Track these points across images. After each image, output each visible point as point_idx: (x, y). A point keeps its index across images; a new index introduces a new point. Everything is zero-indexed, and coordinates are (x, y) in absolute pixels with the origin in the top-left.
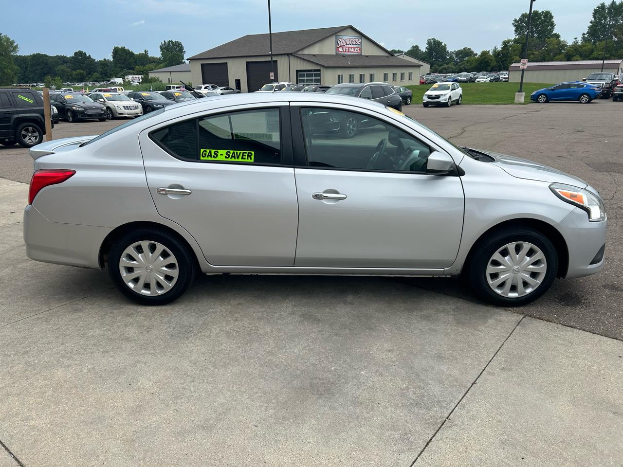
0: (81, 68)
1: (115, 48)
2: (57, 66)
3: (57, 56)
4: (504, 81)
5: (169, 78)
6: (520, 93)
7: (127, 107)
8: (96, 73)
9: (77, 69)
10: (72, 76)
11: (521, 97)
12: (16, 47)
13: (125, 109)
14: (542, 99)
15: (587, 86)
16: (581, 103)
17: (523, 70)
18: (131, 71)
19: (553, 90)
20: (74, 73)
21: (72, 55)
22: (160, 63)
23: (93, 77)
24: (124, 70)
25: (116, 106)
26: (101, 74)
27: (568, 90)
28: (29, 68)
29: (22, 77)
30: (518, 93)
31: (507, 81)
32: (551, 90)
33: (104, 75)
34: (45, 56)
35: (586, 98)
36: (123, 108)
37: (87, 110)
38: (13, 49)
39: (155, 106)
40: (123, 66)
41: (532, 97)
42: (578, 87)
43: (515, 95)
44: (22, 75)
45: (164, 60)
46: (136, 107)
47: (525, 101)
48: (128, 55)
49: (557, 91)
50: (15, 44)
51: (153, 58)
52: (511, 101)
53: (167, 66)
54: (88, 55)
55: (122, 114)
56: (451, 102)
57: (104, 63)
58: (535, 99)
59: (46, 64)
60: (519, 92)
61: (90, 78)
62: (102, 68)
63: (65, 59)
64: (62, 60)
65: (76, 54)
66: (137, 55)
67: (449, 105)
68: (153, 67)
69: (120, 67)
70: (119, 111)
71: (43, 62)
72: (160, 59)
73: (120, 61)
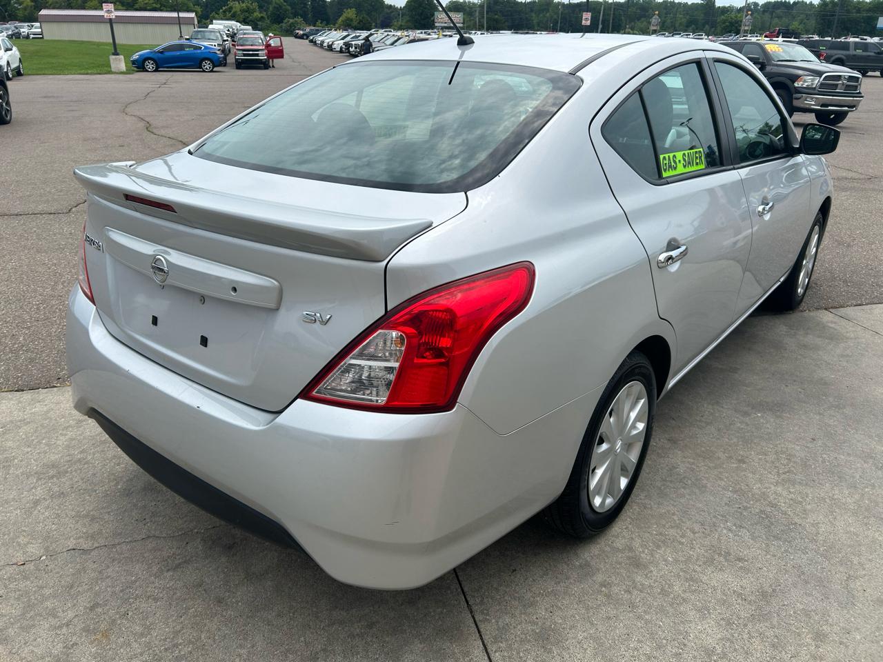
4: (33, 38)
6: (118, 56)
11: (119, 63)
14: (150, 65)
15: (206, 47)
16: (204, 71)
17: (111, 21)
19: (162, 53)
27: (183, 52)
30: (114, 57)
31: (42, 38)
32: (159, 52)
35: (209, 64)
41: (134, 62)
42: (194, 49)
43: (109, 61)
47: (127, 70)
49: (167, 54)
52: (105, 69)
56: (12, 70)
58: (140, 66)
60: (114, 54)
67: (11, 76)
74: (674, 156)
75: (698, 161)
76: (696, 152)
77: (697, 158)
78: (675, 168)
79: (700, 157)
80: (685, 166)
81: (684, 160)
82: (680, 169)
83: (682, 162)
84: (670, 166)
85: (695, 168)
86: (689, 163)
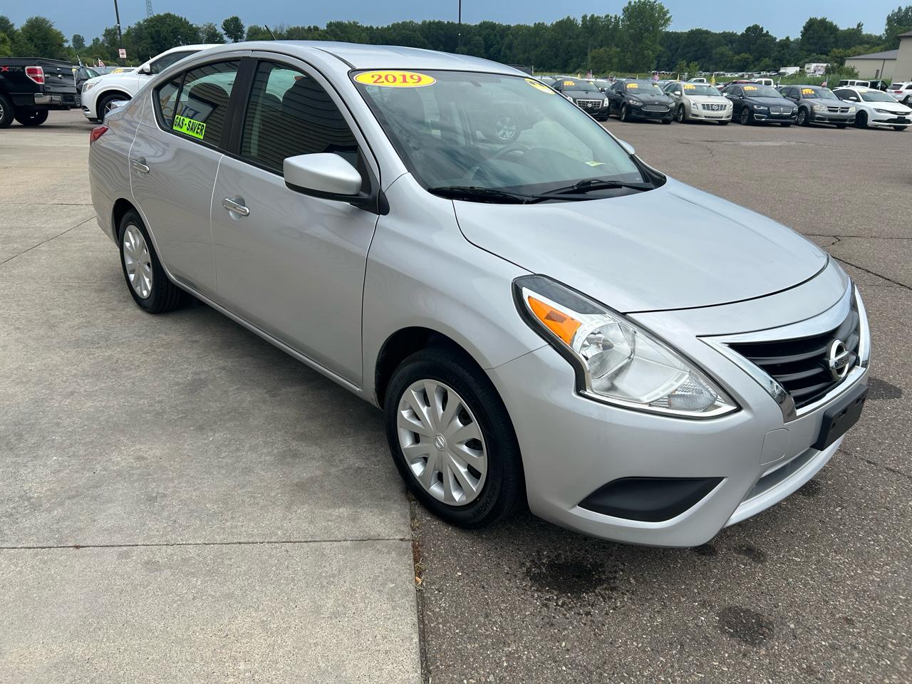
0: (749, 51)
1: (810, 20)
2: (717, 47)
3: (724, 33)
5: (878, 71)
7: (708, 105)
8: (767, 59)
9: (742, 52)
10: (731, 63)
12: (669, 19)
13: (704, 108)
18: (824, 57)
20: (737, 57)
21: (744, 31)
22: (878, 45)
23: (762, 64)
24: (813, 54)
25: (692, 102)
26: (775, 60)
28: (679, 50)
29: (667, 62)
33: (777, 61)
34: (707, 32)
36: (700, 107)
37: (646, 105)
38: (664, 23)
39: (755, 107)
40: (813, 48)
44: (668, 60)
45: (887, 40)
46: (722, 107)
48: (828, 31)
50: (668, 16)
51: (869, 36)
53: (886, 49)
54: (765, 32)
55: (697, 116)
57: (786, 43)
59: (704, 44)
61: (755, 67)
62: (779, 52)
63: (733, 38)
64: (728, 38)
65: (748, 29)
66: (842, 31)
68: (862, 51)
69: (808, 51)
70: (694, 111)
71: (700, 42)
72: (880, 38)
73: (811, 41)
74: (184, 119)
75: (199, 131)
76: (200, 125)
77: (198, 128)
78: (181, 127)
79: (202, 130)
80: (188, 130)
81: (189, 125)
82: (184, 130)
83: (187, 125)
84: (179, 124)
85: (194, 134)
86: (192, 129)
